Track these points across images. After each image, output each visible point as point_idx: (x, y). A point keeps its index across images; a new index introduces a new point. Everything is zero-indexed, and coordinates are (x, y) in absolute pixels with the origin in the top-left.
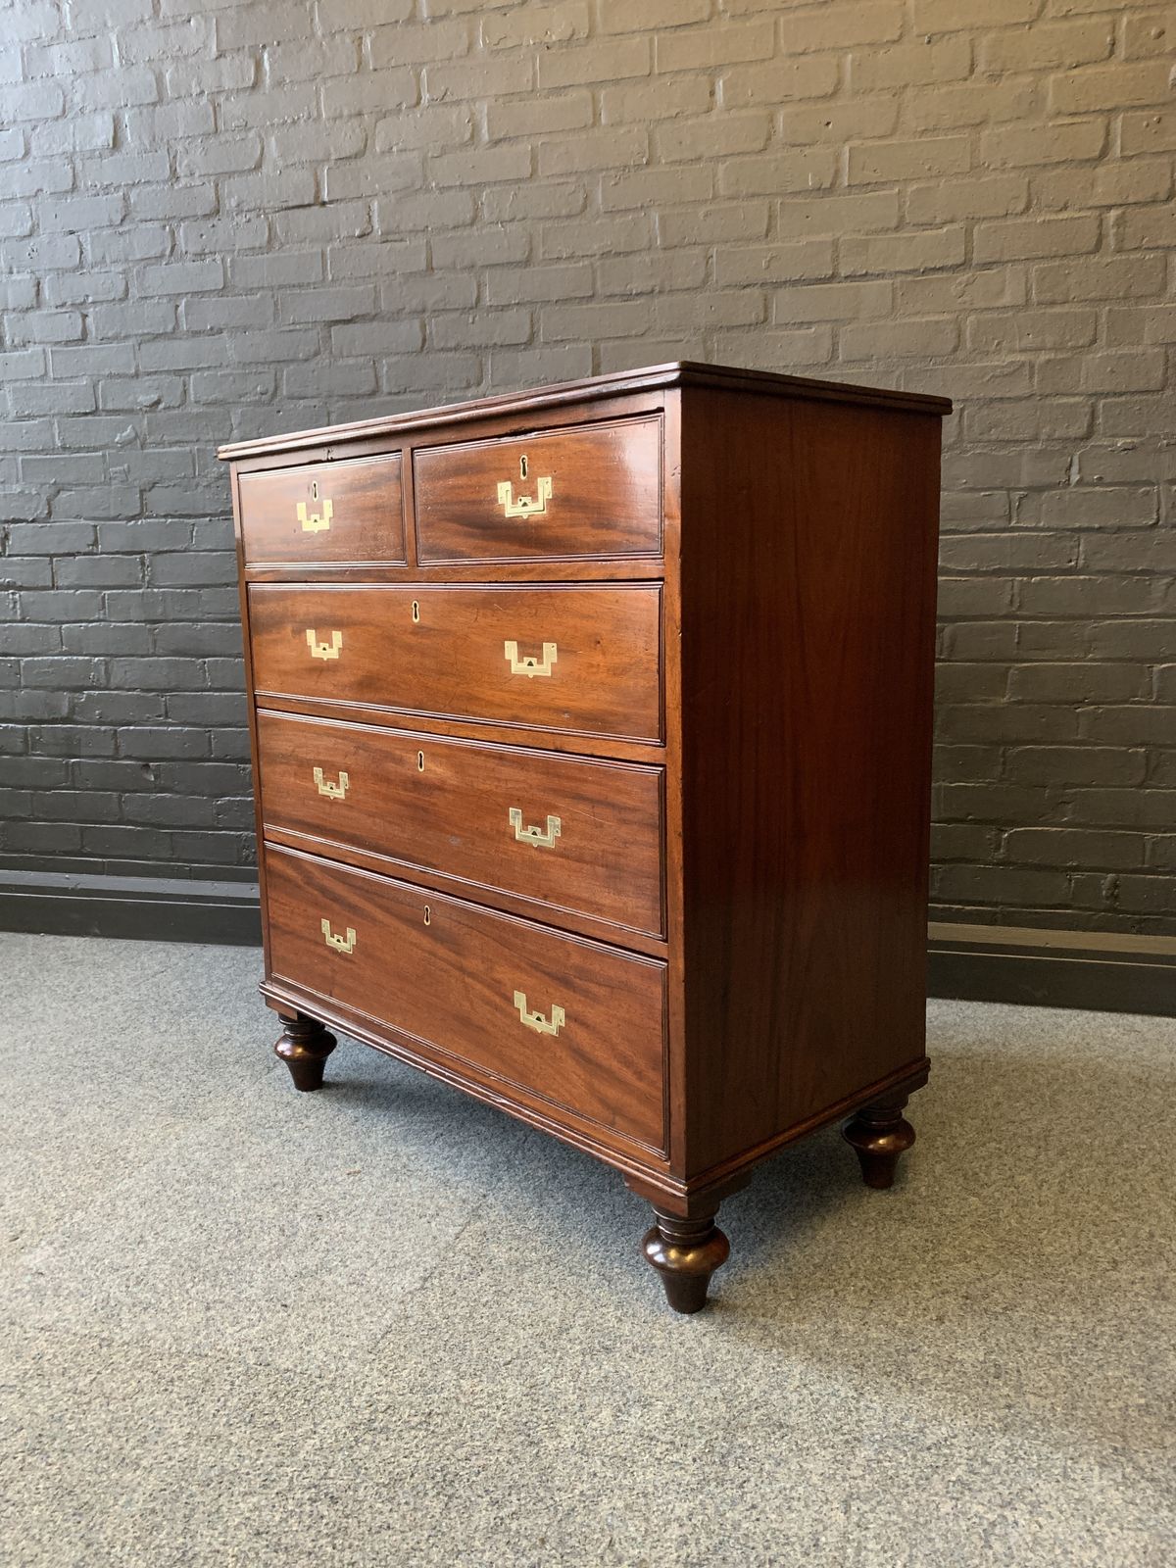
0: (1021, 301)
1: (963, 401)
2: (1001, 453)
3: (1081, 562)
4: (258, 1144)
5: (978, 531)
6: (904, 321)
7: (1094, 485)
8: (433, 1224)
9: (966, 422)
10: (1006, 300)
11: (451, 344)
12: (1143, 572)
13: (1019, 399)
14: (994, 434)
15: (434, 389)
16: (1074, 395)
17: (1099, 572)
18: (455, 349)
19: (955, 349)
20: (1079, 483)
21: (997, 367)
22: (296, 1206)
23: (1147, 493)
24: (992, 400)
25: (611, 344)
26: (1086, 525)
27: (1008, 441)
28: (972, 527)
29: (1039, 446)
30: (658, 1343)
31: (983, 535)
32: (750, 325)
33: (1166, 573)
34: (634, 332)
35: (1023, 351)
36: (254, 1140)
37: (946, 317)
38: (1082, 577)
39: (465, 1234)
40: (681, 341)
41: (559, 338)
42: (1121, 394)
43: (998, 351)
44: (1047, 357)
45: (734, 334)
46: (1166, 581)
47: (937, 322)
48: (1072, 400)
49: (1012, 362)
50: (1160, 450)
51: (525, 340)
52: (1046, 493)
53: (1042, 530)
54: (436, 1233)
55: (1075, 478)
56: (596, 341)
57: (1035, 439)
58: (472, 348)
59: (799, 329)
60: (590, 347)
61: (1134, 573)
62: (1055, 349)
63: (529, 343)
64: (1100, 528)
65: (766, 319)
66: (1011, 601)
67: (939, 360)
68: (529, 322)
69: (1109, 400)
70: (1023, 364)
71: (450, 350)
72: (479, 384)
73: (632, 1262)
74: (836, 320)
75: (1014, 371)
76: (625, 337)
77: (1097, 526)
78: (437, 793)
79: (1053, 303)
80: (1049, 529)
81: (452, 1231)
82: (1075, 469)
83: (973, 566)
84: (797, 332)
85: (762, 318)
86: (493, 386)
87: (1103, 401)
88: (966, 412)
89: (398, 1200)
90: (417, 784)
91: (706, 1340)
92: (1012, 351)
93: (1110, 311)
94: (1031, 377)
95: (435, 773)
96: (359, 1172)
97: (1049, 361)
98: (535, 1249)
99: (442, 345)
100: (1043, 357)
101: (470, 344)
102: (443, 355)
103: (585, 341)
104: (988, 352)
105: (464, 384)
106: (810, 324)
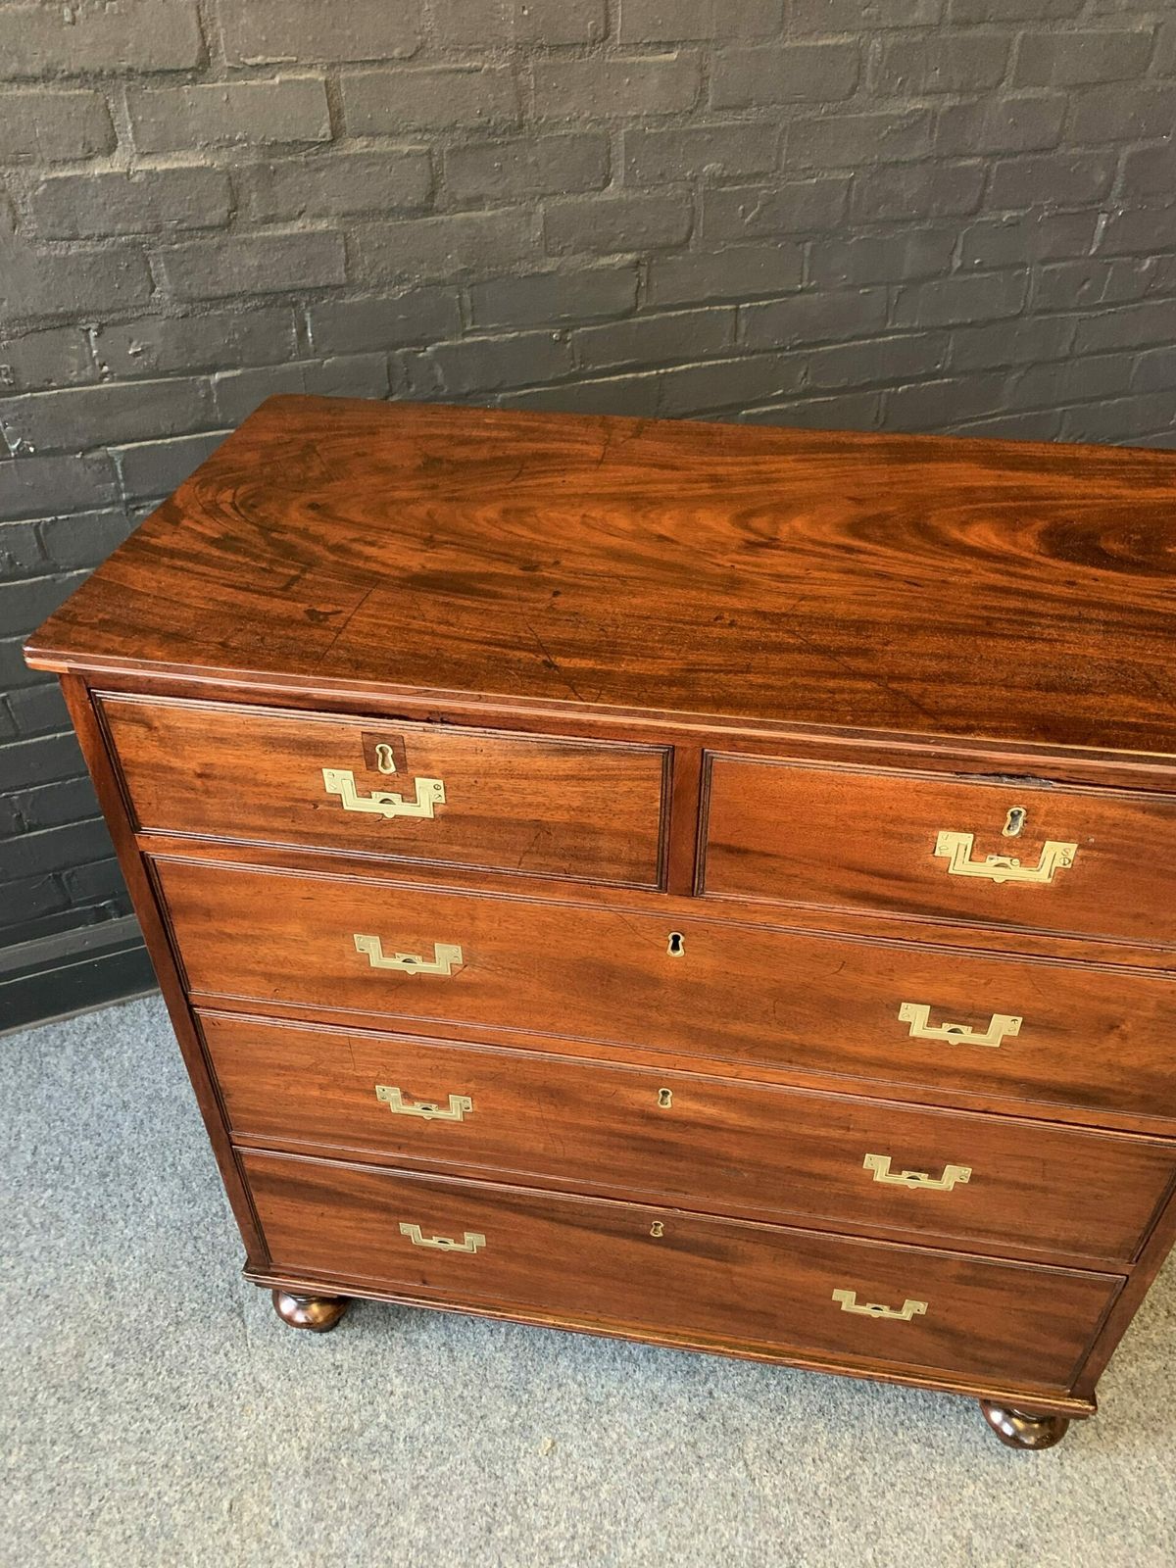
0: (935, 20)
1: (856, 167)
2: (887, 237)
3: (948, 364)
4: (385, 1469)
5: (854, 338)
6: (796, 44)
7: (972, 271)
8: (711, 1476)
9: (853, 198)
10: (919, 15)
11: (34, 68)
12: (1000, 369)
13: (913, 163)
14: (882, 212)
15: (15, 164)
16: (971, 156)
17: (965, 373)
18: (46, 77)
19: (853, 91)
20: (960, 270)
21: (900, 117)
22: (547, 1549)
23: (1020, 276)
24: (885, 165)
25: (357, 73)
26: (958, 321)
27: (897, 221)
28: (846, 336)
29: (927, 225)
30: (1045, 1504)
31: (856, 343)
32: (584, 45)
33: (1021, 365)
34: (396, 52)
35: (927, 94)
36: (375, 1464)
37: (845, 39)
38: (946, 380)
39: (755, 1469)
40: (478, 70)
41: (259, 59)
42: (1017, 154)
43: (901, 94)
44: (952, 104)
45: (562, 59)
46: (1018, 375)
47: (837, 47)
48: (970, 162)
49: (916, 110)
50: (1040, 225)
51: (192, 63)
52: (925, 285)
53: (917, 331)
54: (729, 1488)
55: (957, 263)
56: (332, 65)
57: (922, 218)
58: (81, 77)
59: (652, 53)
60: (322, 78)
61: (994, 369)
62: (961, 92)
63: (202, 69)
64: (972, 323)
65: (607, 35)
66: (877, 418)
67: (832, 106)
68: (194, 25)
69: (1005, 161)
70: (927, 111)
71: (34, 80)
72: (110, 148)
73: (921, 1402)
74: (707, 41)
75: (915, 123)
76: (382, 62)
77: (969, 320)
78: (700, 1131)
79: (967, 23)
80: (923, 329)
81: (738, 1472)
82: (959, 251)
83: (843, 382)
84: (651, 59)
85: (601, 31)
86: (143, 155)
87: (998, 163)
88: (855, 183)
89: (637, 1461)
90: (652, 1118)
91: (1068, 1470)
92: (915, 94)
93: (1025, 36)
94: (932, 132)
95: (700, 1112)
96: (553, 1444)
97: (952, 109)
98: (833, 1446)
99: (13, 67)
100: (950, 101)
101: (76, 71)
102: (22, 91)
103: (311, 66)
104: (889, 93)
105: (79, 153)
106: (670, 45)
